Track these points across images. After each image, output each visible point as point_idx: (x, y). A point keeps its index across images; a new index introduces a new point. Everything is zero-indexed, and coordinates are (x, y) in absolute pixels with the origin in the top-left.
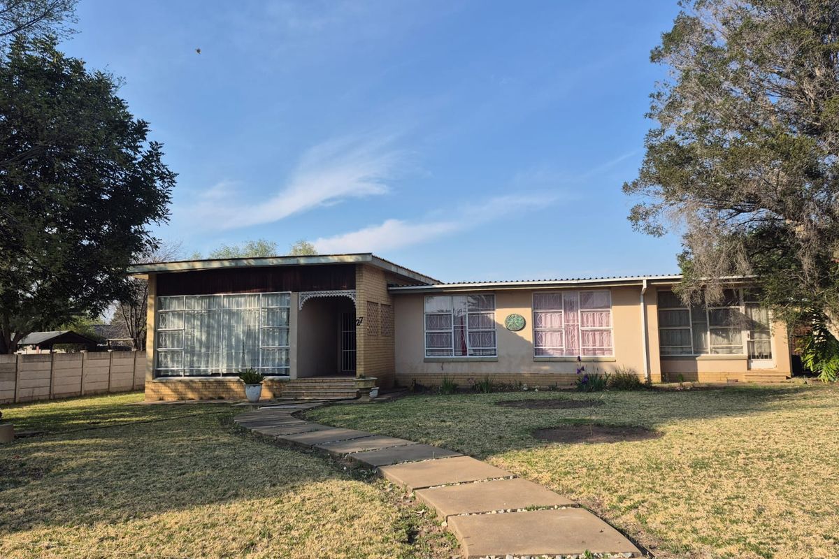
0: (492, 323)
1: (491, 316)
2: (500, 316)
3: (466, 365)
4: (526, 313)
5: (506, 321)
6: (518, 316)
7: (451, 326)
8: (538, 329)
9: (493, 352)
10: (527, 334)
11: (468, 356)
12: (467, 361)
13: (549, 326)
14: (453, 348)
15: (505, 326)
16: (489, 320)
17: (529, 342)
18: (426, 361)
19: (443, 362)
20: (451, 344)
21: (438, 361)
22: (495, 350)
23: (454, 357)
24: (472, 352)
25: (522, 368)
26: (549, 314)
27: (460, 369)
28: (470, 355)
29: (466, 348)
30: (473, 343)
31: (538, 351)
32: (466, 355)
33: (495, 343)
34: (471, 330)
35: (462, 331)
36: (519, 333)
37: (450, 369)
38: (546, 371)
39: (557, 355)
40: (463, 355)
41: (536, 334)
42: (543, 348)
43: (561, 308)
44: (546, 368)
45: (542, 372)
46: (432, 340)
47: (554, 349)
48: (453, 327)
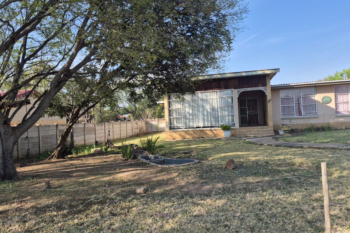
0: (314, 100)
1: (313, 98)
2: (318, 97)
3: (302, 120)
4: (332, 95)
5: (322, 99)
6: (328, 97)
7: (293, 103)
8: (337, 102)
9: (315, 114)
10: (332, 105)
11: (302, 116)
12: (303, 118)
13: (342, 101)
14: (295, 113)
15: (321, 102)
16: (312, 100)
17: (333, 108)
18: (282, 119)
19: (291, 119)
20: (294, 111)
21: (288, 119)
22: (316, 113)
23: (295, 117)
24: (304, 114)
25: (330, 120)
26: (342, 95)
27: (299, 122)
28: (303, 116)
29: (301, 113)
30: (305, 109)
31: (337, 112)
32: (302, 115)
33: (316, 109)
34: (303, 104)
35: (299, 105)
36: (328, 105)
37: (294, 122)
38: (342, 121)
39: (346, 113)
40: (299, 116)
41: (336, 104)
42: (339, 111)
43: (348, 92)
44: (341, 120)
45: (340, 122)
46: (284, 110)
47: (344, 111)
48: (294, 103)
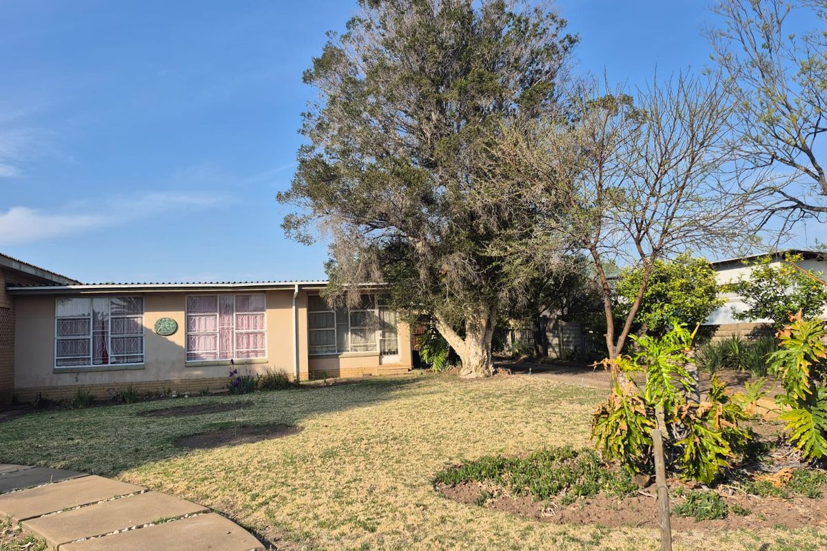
0: (140, 328)
1: (139, 321)
2: (149, 320)
3: (106, 375)
4: (179, 316)
5: (156, 326)
6: (170, 320)
7: (89, 331)
8: (190, 333)
9: (140, 359)
10: (179, 339)
11: (109, 365)
12: (109, 370)
13: (202, 329)
14: (91, 356)
15: (154, 331)
16: (136, 324)
17: (181, 347)
18: (56, 372)
19: (78, 372)
20: (89, 351)
21: (71, 372)
22: (142, 356)
23: (92, 366)
24: (114, 360)
25: (172, 374)
26: (203, 318)
27: (98, 379)
28: (111, 363)
29: (108, 356)
30: (115, 351)
31: (190, 356)
32: (107, 363)
33: (142, 349)
34: (114, 336)
35: (103, 337)
36: (170, 338)
37: (86, 380)
38: (197, 375)
39: (210, 359)
40: (104, 363)
41: (189, 339)
42: (196, 352)
43: (216, 312)
44: (198, 373)
45: (194, 378)
46: (64, 348)
47: (207, 353)
48: (91, 333)
